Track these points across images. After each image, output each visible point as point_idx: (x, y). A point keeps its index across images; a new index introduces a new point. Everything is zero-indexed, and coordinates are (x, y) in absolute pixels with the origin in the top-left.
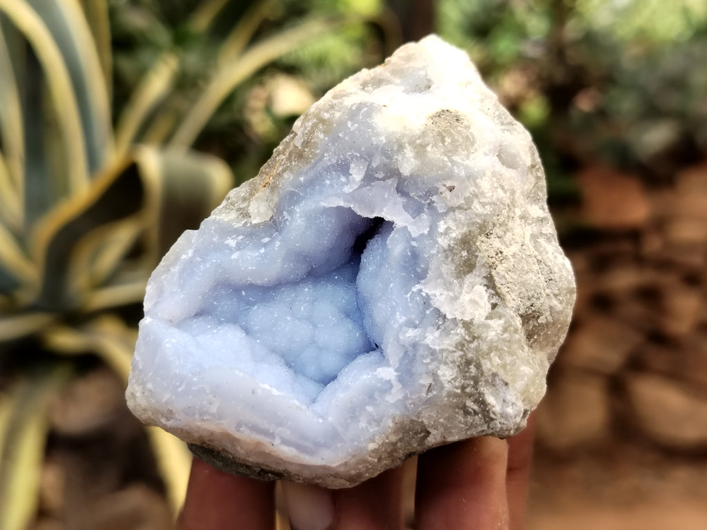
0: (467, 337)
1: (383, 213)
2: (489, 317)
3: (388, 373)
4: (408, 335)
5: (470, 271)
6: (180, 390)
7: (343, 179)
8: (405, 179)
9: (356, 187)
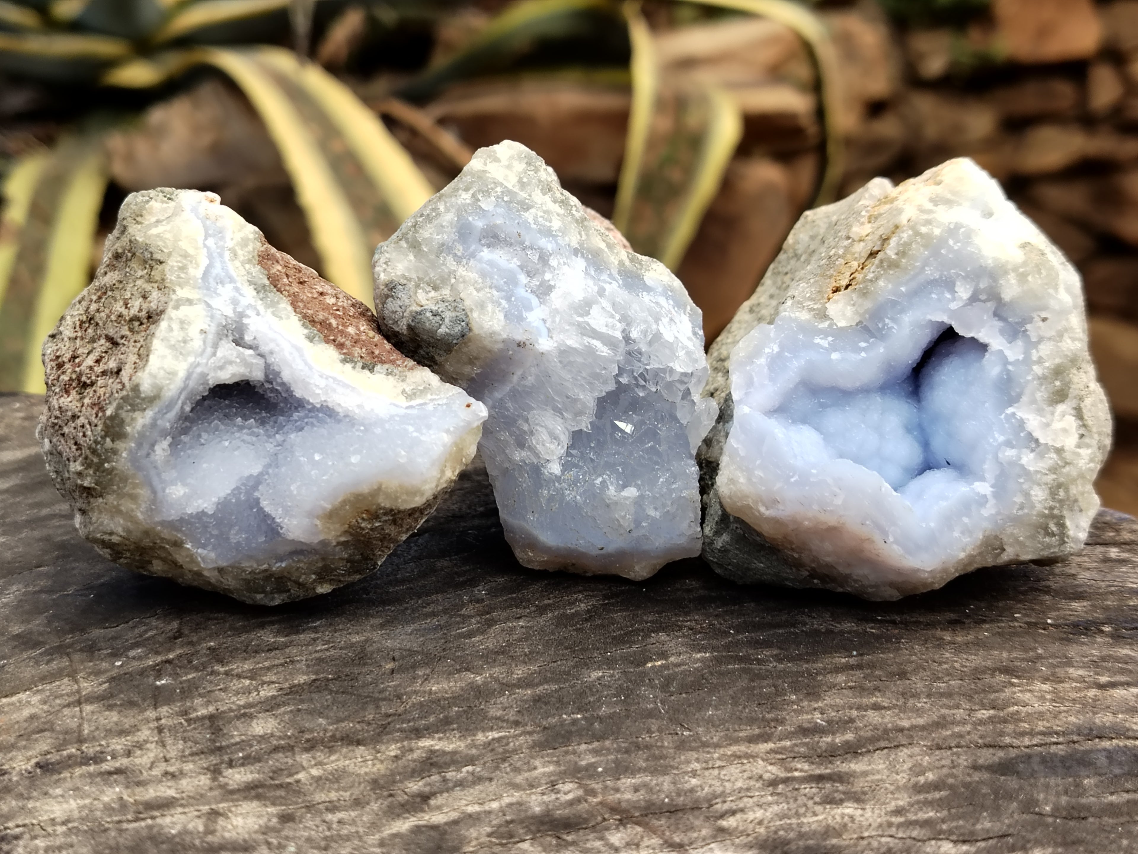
0: (1059, 462)
1: (980, 334)
2: (1079, 446)
3: (984, 488)
4: (1007, 454)
5: (1062, 401)
6: (793, 480)
7: (948, 296)
8: (1005, 305)
9: (961, 304)
